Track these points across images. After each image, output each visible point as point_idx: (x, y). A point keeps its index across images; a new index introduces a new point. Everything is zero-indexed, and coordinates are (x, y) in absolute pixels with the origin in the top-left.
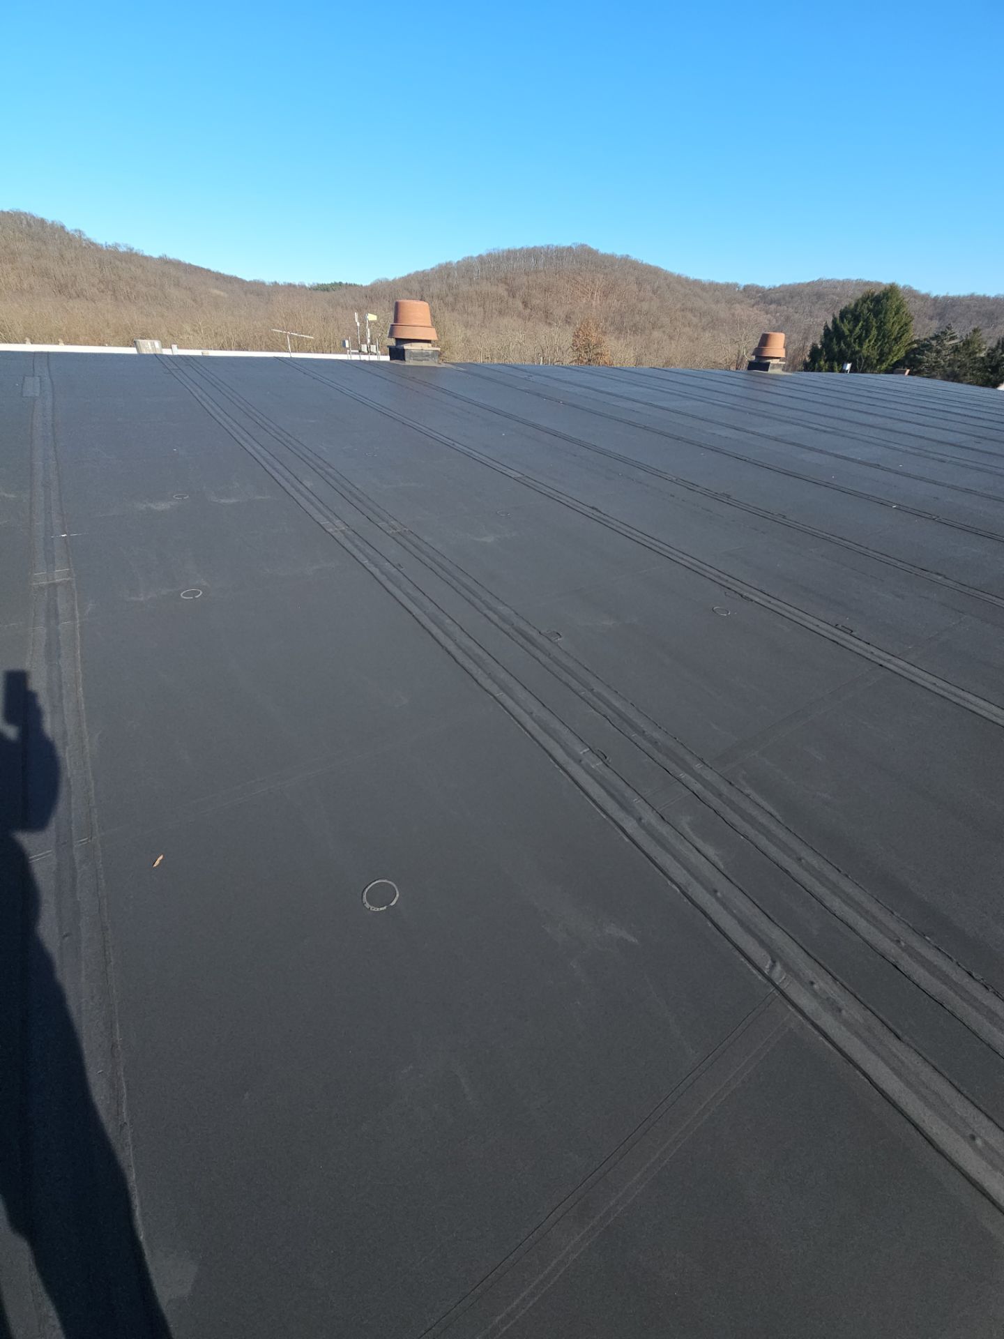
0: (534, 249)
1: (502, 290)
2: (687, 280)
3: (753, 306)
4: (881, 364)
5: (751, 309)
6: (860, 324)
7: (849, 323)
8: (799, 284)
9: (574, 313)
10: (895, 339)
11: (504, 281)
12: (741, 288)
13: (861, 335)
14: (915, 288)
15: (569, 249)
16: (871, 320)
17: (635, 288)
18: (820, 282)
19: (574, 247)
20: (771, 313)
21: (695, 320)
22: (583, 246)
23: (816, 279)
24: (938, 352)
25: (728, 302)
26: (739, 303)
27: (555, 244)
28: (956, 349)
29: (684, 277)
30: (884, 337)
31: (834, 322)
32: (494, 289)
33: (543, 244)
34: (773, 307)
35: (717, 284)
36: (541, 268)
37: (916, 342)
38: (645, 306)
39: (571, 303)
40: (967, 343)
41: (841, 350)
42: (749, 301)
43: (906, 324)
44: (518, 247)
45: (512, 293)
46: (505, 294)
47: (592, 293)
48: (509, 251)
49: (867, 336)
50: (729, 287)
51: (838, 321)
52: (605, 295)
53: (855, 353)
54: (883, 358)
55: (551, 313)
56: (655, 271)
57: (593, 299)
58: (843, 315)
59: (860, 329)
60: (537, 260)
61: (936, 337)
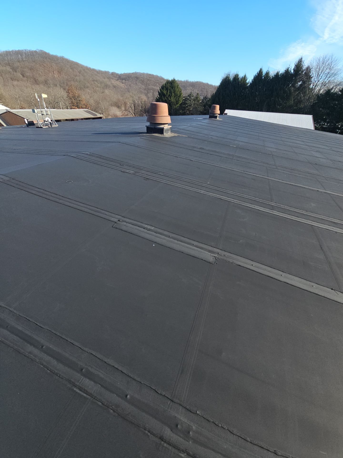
0: (19, 51)
1: (8, 68)
2: (90, 68)
3: (117, 80)
4: (177, 105)
5: (117, 81)
6: (169, 91)
7: (165, 91)
8: (129, 73)
9: (48, 80)
10: (179, 96)
11: (9, 64)
12: (111, 73)
13: (170, 94)
14: (163, 77)
15: (35, 52)
16: (171, 90)
17: (71, 70)
18: (136, 73)
19: (37, 51)
20: (124, 83)
21: (99, 85)
22: (41, 51)
23: (134, 72)
24: (190, 100)
25: (108, 78)
26: (112, 79)
27: (29, 49)
28: (194, 100)
29: (88, 67)
30: (176, 95)
31: (160, 90)
32: (4, 68)
33: (22, 49)
34: (124, 81)
35: (102, 71)
36: (24, 59)
37: (184, 97)
38: (78, 78)
39: (45, 76)
40: (197, 98)
41: (165, 100)
42: (115, 78)
43: (180, 92)
44: (11, 50)
45: (15, 70)
46: (11, 70)
47: (53, 72)
48: (6, 52)
49: (172, 96)
50: (106, 73)
51: (162, 90)
52: (59, 72)
53: (169, 101)
54: (178, 103)
55: (37, 80)
56: (77, 64)
57: (54, 74)
58: (163, 87)
59: (169, 93)
60: (21, 55)
61: (189, 96)
